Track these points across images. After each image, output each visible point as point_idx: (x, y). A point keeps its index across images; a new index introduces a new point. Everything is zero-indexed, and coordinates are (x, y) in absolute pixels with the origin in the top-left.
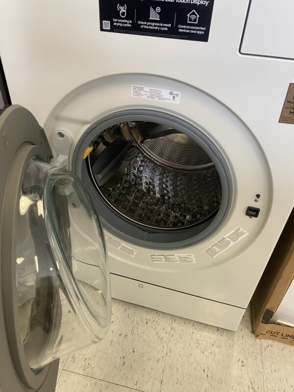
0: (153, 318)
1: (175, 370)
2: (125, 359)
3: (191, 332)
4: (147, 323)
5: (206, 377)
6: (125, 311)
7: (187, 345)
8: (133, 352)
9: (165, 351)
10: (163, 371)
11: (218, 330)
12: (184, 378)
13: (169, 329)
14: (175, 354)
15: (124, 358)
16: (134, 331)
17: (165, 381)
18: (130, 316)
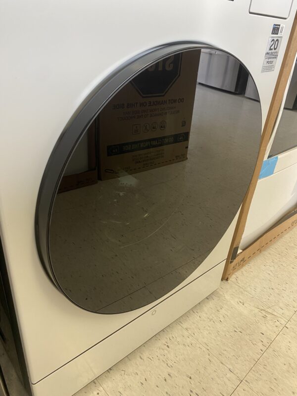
0: (167, 338)
1: (225, 352)
2: (194, 391)
3: (198, 318)
4: (168, 346)
5: (241, 333)
6: (141, 358)
7: (209, 328)
8: (190, 378)
9: (205, 349)
10: (222, 363)
11: (208, 299)
12: (235, 351)
13: (186, 333)
14: (212, 343)
15: (191, 391)
16: (170, 363)
17: (231, 368)
18: (150, 357)
